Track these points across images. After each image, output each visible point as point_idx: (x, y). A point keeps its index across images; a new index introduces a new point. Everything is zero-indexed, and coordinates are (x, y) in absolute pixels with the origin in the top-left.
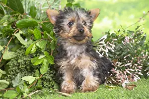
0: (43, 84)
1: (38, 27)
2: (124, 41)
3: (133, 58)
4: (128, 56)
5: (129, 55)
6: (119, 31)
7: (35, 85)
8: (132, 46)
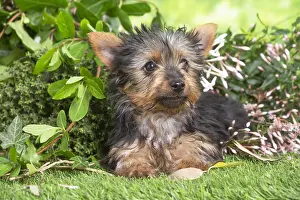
0: (72, 146)
1: (67, 9)
2: (266, 55)
3: (288, 96)
4: (277, 91)
5: (278, 88)
6: (253, 30)
7: (55, 147)
8: (285, 66)
